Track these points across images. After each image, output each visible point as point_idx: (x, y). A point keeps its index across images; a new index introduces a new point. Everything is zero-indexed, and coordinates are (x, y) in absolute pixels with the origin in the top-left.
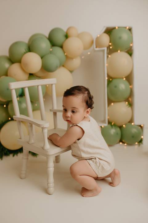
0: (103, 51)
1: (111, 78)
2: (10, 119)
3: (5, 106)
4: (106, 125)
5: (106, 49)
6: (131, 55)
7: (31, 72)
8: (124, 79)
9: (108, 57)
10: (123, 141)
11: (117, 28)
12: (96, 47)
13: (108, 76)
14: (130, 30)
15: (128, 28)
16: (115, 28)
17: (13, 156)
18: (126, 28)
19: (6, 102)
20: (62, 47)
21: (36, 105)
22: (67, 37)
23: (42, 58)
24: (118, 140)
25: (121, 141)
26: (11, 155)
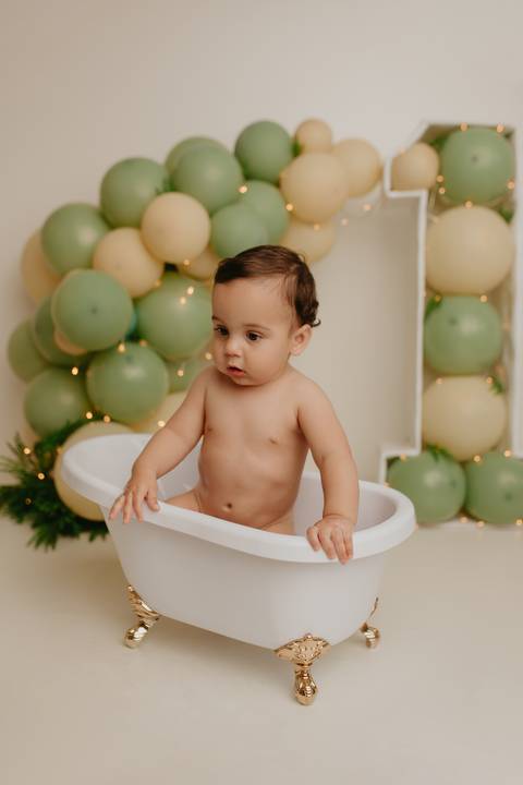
0: (417, 200)
1: (438, 293)
2: (89, 416)
3: (75, 371)
4: (414, 451)
5: (423, 195)
6: (508, 217)
7: (172, 260)
8: (484, 299)
9: (429, 222)
10: (474, 512)
11: (464, 128)
12: (392, 189)
13: (428, 287)
14: (508, 135)
15: (500, 129)
16: (457, 128)
17: (92, 539)
18: (494, 128)
19: (80, 358)
20: (277, 184)
21: (181, 373)
22: (296, 150)
23: (211, 214)
24: (456, 508)
25: (465, 511)
26: (84, 537)
